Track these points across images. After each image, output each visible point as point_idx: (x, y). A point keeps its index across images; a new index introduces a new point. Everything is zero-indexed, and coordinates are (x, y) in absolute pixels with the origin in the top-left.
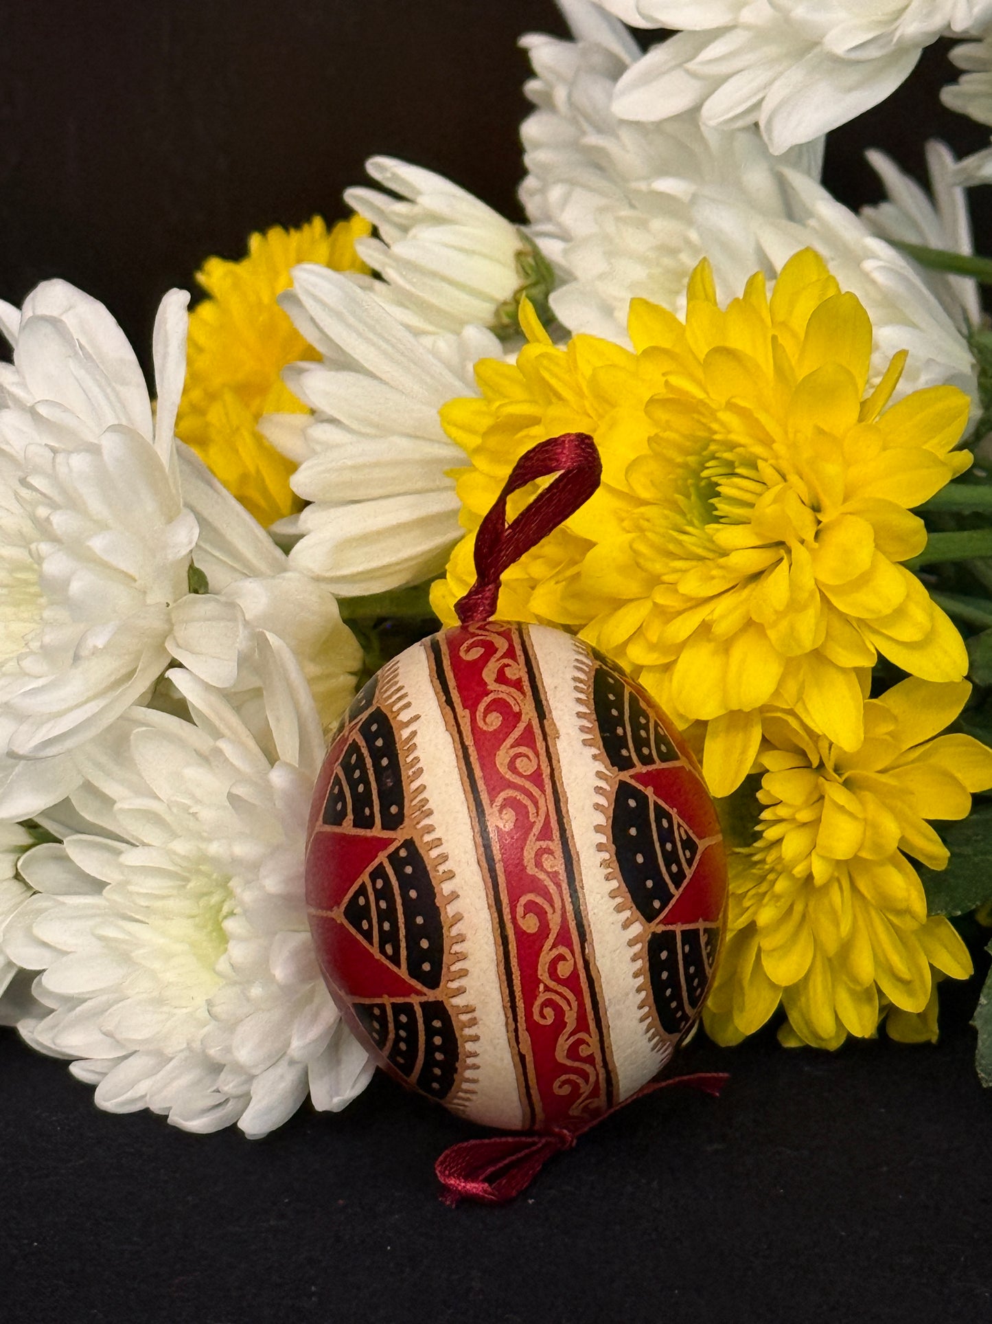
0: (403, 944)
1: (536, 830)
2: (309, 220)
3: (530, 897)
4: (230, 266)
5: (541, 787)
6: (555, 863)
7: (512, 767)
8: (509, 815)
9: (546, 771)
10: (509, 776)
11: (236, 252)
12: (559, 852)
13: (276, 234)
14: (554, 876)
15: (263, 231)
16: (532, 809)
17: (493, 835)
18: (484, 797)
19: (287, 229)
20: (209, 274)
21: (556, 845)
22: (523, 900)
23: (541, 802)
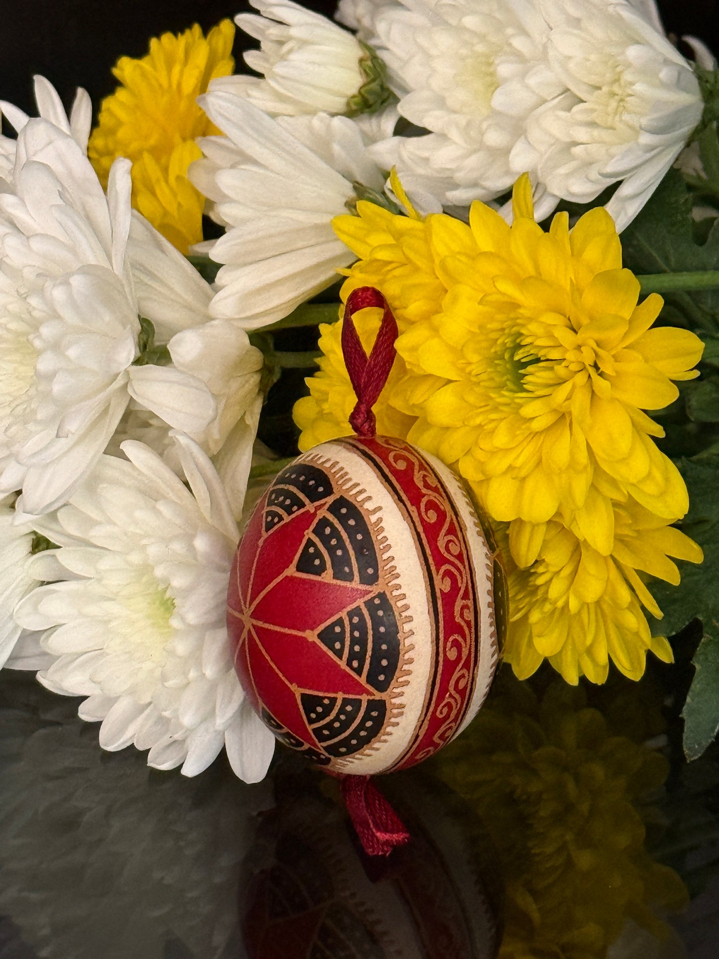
0: (368, 661)
1: (462, 592)
2: (189, 26)
3: (456, 636)
4: (136, 62)
5: (462, 562)
6: (469, 615)
7: (447, 549)
8: (448, 581)
9: (464, 552)
10: (446, 555)
11: (139, 51)
12: (472, 608)
13: (167, 38)
14: (468, 623)
15: (158, 35)
16: (459, 577)
17: (438, 594)
18: (433, 568)
19: (175, 35)
20: (122, 70)
21: (470, 603)
22: (451, 639)
23: (464, 573)
